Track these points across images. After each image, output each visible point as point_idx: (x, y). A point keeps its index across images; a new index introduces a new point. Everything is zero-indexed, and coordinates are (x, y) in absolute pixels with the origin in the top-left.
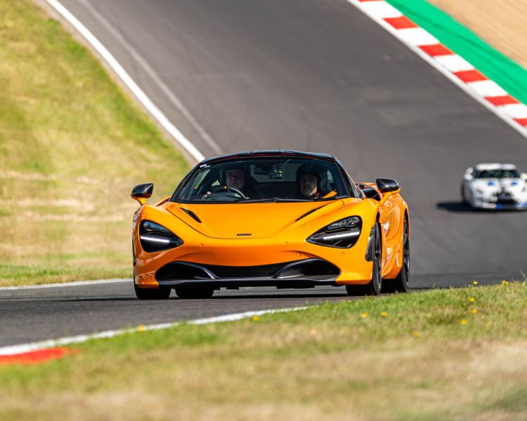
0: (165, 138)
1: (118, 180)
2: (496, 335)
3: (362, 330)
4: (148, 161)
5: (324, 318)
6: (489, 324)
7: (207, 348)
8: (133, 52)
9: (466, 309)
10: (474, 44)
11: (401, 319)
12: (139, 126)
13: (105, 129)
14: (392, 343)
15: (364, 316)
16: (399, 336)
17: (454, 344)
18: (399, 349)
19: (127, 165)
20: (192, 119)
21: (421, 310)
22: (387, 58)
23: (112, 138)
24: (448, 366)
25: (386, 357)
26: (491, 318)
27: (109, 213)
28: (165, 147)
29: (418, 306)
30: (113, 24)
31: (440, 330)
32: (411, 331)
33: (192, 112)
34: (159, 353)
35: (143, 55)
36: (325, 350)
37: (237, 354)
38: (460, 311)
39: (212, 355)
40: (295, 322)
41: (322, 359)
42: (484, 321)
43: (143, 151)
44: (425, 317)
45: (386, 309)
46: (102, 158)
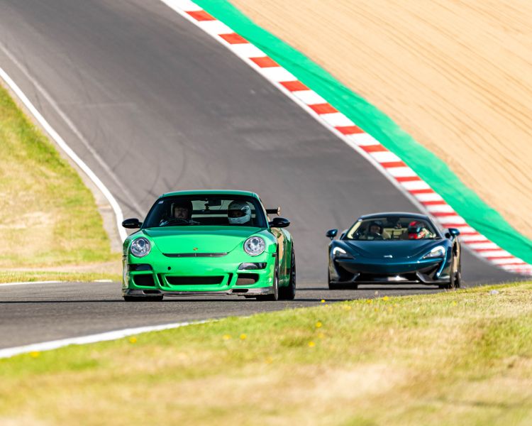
0: (62, 158)
1: (21, 193)
2: (338, 360)
3: (224, 353)
4: (47, 177)
5: (192, 340)
6: (332, 347)
7: (89, 373)
8: (36, 83)
9: (314, 332)
10: (326, 81)
11: (258, 341)
12: (40, 148)
13: (11, 149)
14: (248, 368)
15: (226, 338)
16: (255, 360)
17: (302, 370)
18: (255, 375)
19: (29, 181)
20: (85, 142)
21: (276, 332)
22: (253, 92)
23: (17, 157)
24: (296, 393)
25: (243, 383)
26: (335, 340)
27: (13, 222)
28: (63, 165)
29: (274, 328)
30: (19, 60)
31: (291, 354)
32: (266, 354)
33: (85, 136)
34: (48, 378)
35: (44, 86)
36: (191, 376)
37: (115, 379)
38: (308, 334)
39: (93, 381)
40: (167, 344)
41: (188, 385)
42: (330, 343)
43: (43, 168)
44: (278, 340)
45: (246, 331)
46: (8, 174)
